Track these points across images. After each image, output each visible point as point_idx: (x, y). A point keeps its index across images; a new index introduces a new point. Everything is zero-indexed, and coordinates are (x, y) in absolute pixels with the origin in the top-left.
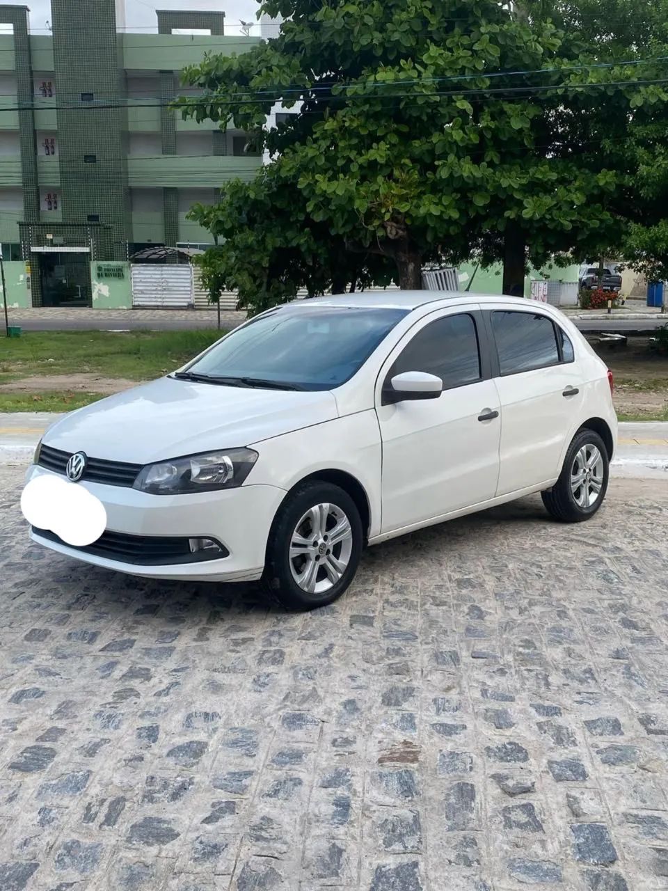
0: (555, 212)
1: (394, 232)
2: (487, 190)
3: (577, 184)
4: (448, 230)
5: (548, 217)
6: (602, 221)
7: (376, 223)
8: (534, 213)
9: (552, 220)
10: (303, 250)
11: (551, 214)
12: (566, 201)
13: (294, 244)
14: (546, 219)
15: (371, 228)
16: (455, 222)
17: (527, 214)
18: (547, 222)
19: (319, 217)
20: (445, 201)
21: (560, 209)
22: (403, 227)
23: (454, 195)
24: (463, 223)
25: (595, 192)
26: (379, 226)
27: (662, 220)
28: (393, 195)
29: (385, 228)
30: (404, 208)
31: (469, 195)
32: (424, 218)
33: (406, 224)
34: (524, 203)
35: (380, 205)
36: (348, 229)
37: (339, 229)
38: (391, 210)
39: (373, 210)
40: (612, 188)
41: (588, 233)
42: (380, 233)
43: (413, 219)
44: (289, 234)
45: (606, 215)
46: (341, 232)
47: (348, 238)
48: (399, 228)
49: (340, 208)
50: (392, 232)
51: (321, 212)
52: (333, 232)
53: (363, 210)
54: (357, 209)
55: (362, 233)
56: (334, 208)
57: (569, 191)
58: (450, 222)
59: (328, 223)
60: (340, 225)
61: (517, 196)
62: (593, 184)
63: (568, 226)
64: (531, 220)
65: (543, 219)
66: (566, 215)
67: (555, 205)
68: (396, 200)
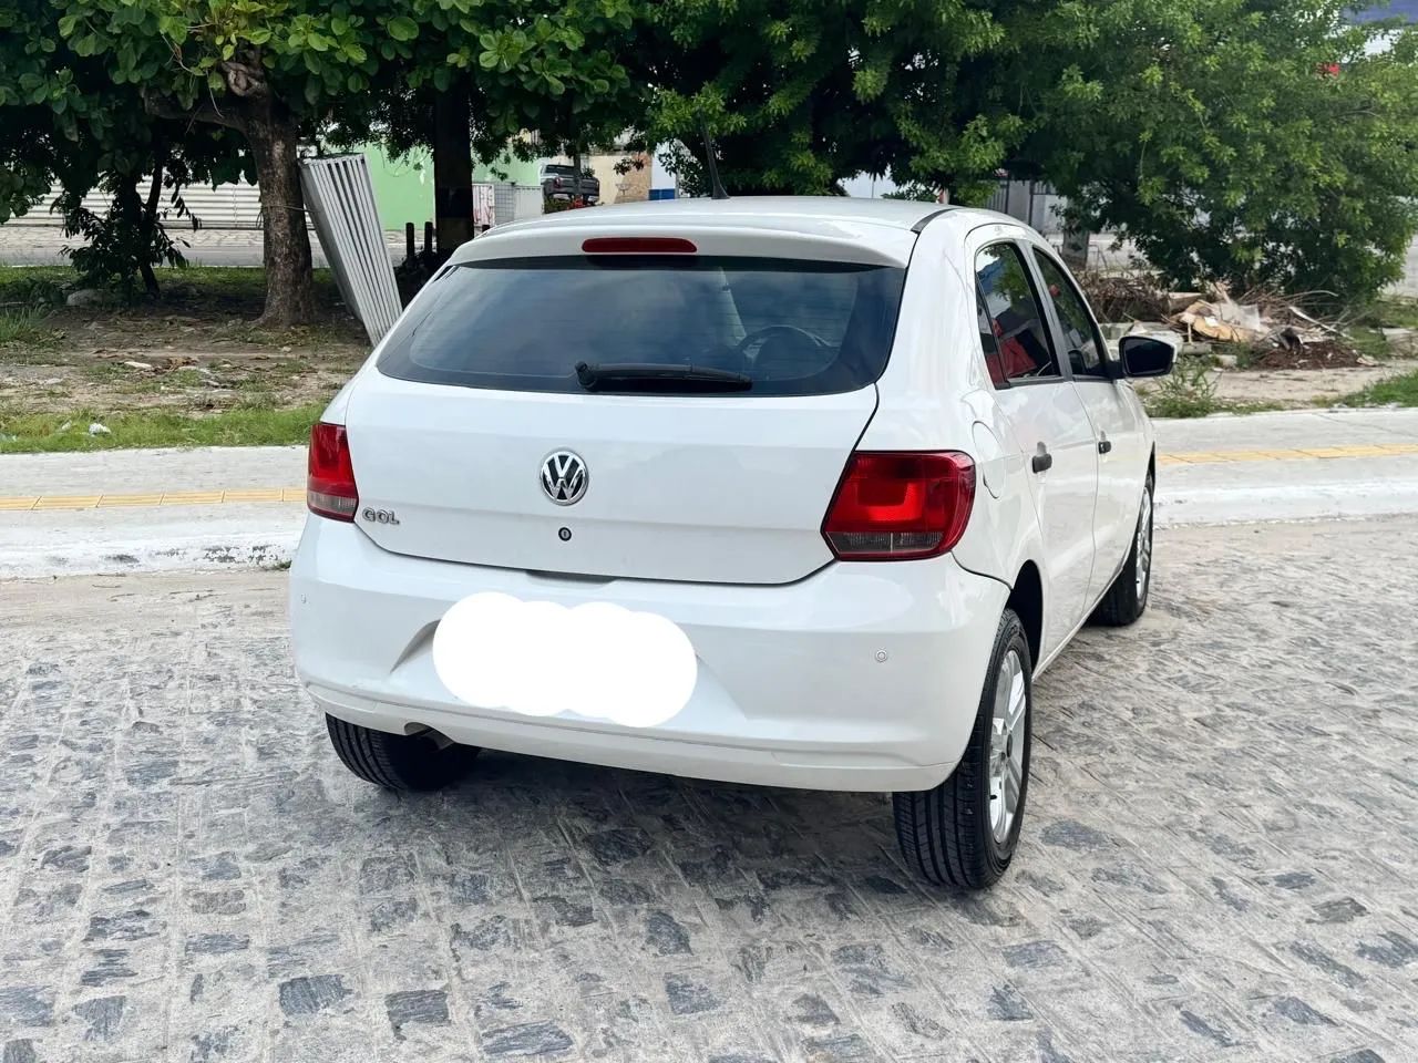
0: (535, 61)
1: (243, 83)
2: (411, 14)
3: (569, 12)
4: (344, 85)
5: (524, 68)
6: (612, 81)
7: (206, 63)
8: (500, 60)
9: (531, 74)
10: (59, 110)
11: (528, 64)
12: (551, 43)
13: (39, 98)
14: (522, 72)
15: (196, 72)
16: (357, 69)
17: (488, 60)
18: (523, 78)
19: (87, 48)
20: (338, 28)
21: (542, 55)
22: (259, 73)
23: (353, 18)
24: (373, 70)
25: (600, 29)
26: (211, 70)
27: (706, 83)
28: (238, 13)
29: (225, 75)
30: (259, 38)
31: (380, 20)
32: (300, 59)
33: (263, 67)
34: (482, 42)
35: (211, 29)
36: (148, 73)
37: (128, 72)
38: (233, 39)
39: (199, 38)
40: (628, 24)
41: (591, 101)
42: (216, 84)
43: (279, 59)
44: (26, 80)
45: (621, 72)
46: (135, 79)
47: (149, 91)
48: (254, 76)
49: (131, 32)
50: (239, 81)
51: (91, 37)
52: (118, 78)
53: (179, 38)
54: (167, 35)
55: (178, 82)
56: (116, 31)
57: (554, 24)
58: (349, 68)
59: (107, 61)
60: (133, 64)
61: (467, 27)
62: (593, 15)
63: (559, 88)
64: (495, 72)
65: (514, 72)
66: (552, 67)
67: (535, 49)
68: (243, 22)
